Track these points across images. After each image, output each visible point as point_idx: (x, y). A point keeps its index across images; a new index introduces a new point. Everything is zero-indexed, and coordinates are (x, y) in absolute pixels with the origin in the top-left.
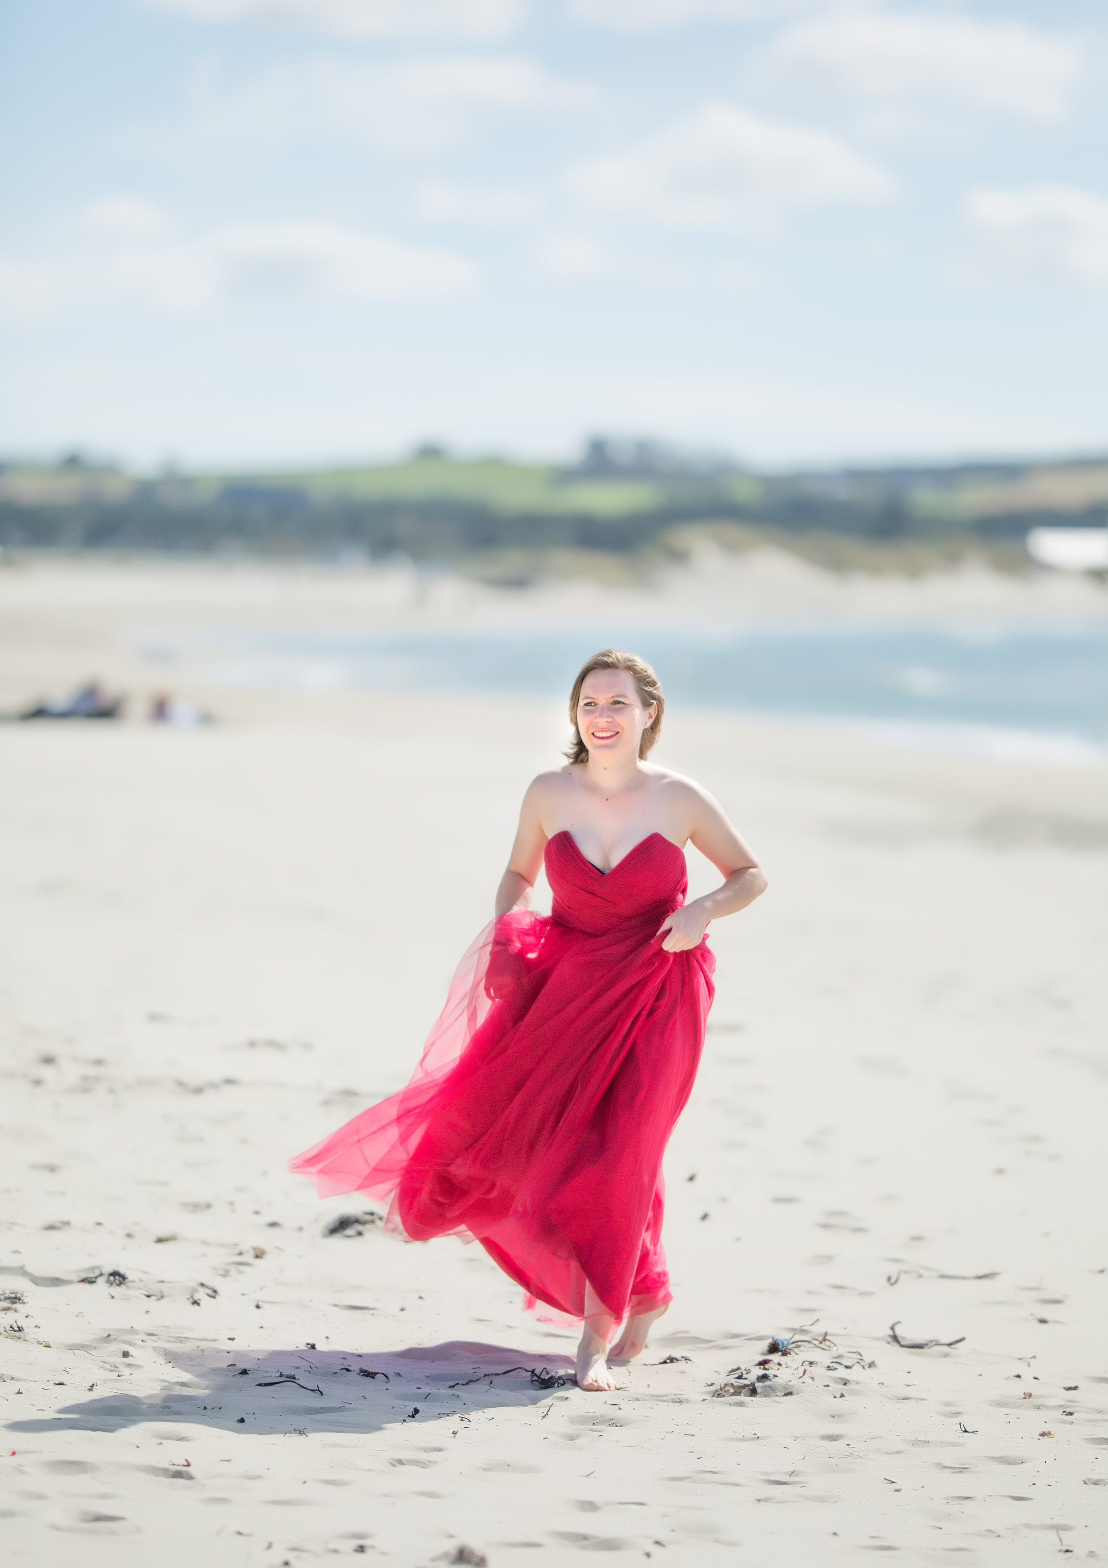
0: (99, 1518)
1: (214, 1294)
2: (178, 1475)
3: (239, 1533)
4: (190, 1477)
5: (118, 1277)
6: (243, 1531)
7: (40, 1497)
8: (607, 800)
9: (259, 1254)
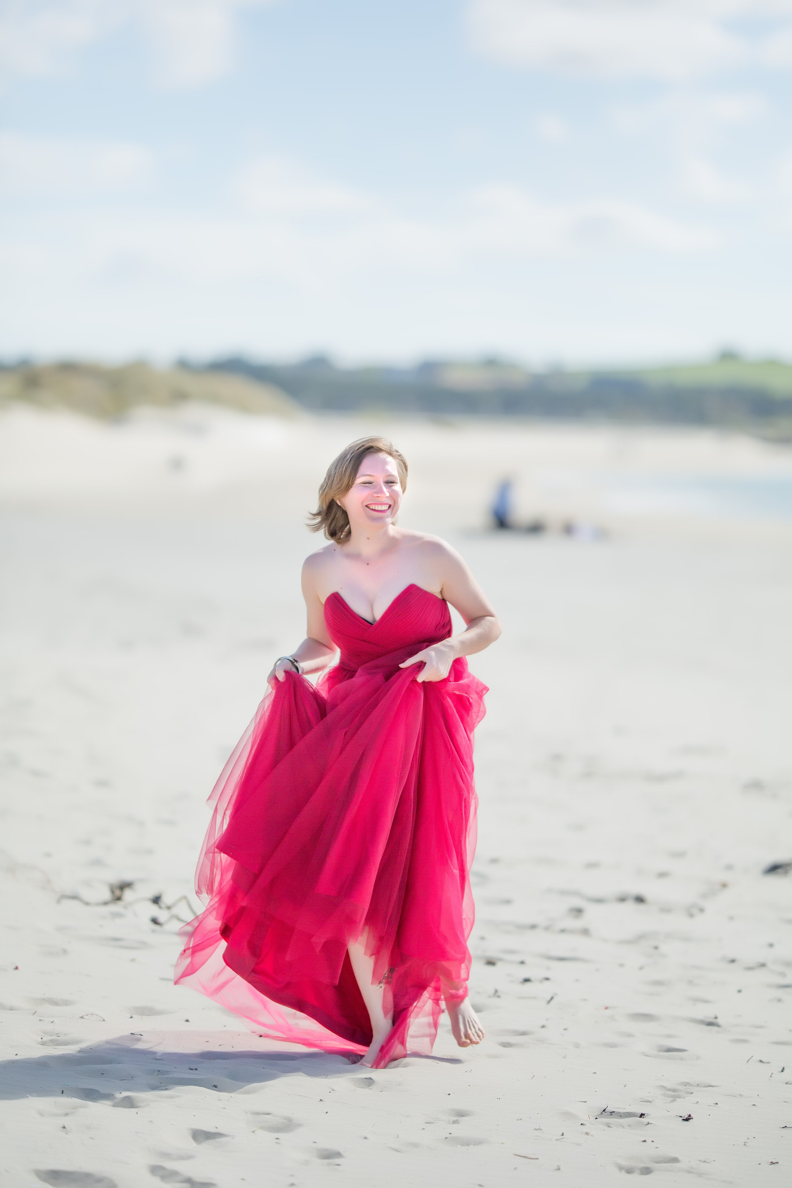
0: (669, 1050)
1: (702, 910)
2: (710, 1024)
3: (761, 1061)
4: (718, 1025)
5: (640, 900)
6: (763, 1060)
7: (630, 1035)
8: (368, 564)
9: (724, 885)
